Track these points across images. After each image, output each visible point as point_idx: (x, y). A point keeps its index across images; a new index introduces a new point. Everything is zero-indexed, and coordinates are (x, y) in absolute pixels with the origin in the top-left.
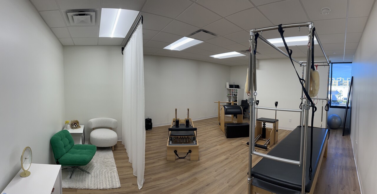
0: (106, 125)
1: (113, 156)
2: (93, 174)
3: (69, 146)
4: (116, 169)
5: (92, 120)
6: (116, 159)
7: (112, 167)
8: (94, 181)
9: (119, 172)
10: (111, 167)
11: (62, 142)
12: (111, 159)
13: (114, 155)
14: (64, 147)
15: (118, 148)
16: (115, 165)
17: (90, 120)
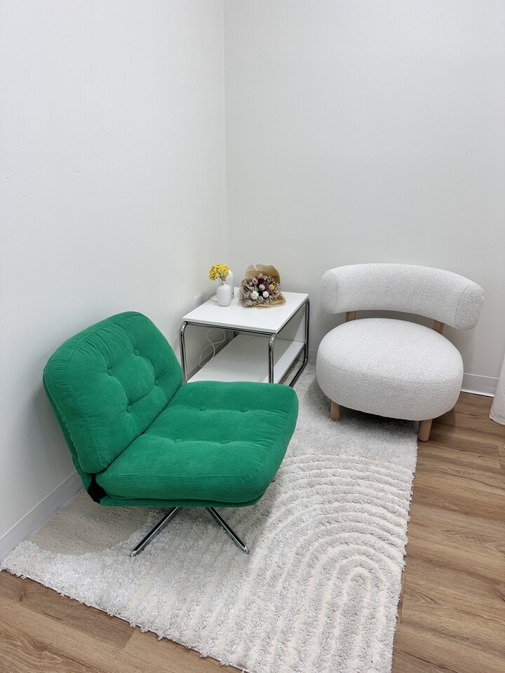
0: (414, 306)
1: (408, 474)
2: (260, 552)
3: (158, 394)
4: (396, 567)
5: (343, 273)
6: (421, 495)
7: (380, 544)
8: (248, 604)
9: (407, 596)
10: (373, 539)
11: (113, 379)
12: (395, 490)
13: (420, 468)
14: (130, 404)
15: (456, 435)
16: (402, 531)
17: (335, 271)
